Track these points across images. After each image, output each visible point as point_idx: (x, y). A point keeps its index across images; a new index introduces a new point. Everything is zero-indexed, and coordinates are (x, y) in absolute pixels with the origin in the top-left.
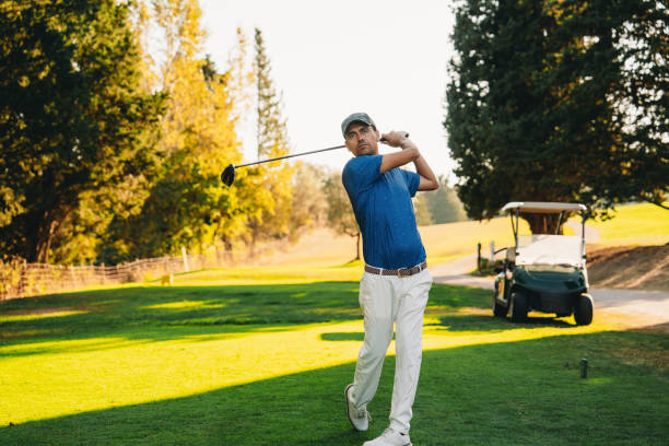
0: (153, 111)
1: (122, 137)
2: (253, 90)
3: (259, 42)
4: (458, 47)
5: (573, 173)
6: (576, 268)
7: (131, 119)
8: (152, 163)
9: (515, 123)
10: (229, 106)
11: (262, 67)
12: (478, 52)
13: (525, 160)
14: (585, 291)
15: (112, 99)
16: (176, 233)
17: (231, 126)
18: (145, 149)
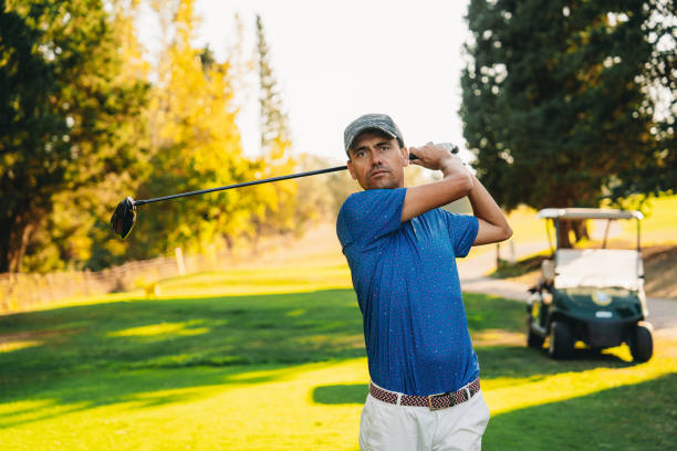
0: (135, 102)
1: (100, 132)
2: (253, 78)
3: (260, 27)
4: (472, 28)
5: (602, 166)
6: (631, 292)
7: (111, 112)
8: (135, 161)
9: (537, 111)
10: (227, 96)
11: (263, 54)
12: (494, 33)
13: (549, 152)
14: (642, 319)
15: (88, 90)
16: (173, 230)
17: (231, 118)
18: (126, 145)
